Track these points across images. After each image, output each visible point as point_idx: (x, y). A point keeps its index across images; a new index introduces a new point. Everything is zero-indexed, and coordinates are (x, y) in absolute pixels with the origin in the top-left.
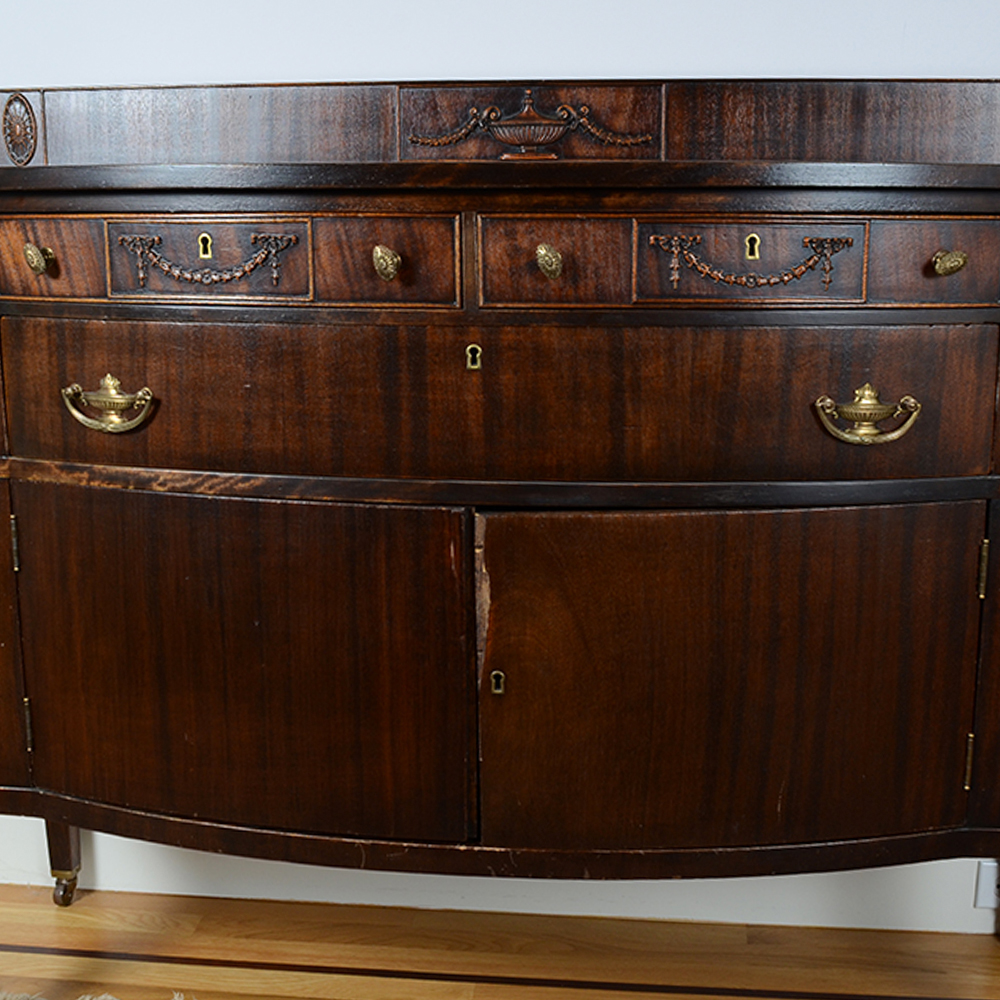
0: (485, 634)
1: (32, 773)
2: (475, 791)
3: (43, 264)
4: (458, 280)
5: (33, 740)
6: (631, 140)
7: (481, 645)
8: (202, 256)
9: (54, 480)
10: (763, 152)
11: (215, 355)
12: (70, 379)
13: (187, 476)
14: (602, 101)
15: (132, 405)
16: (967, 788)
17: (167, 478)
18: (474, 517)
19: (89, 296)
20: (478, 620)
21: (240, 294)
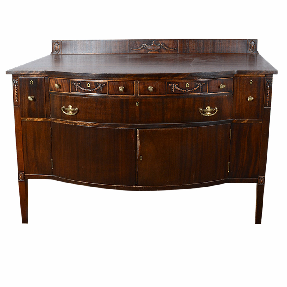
0: (139, 150)
1: (52, 173)
2: (137, 176)
3: (58, 86)
4: (134, 92)
5: (53, 167)
6: (172, 49)
7: (138, 151)
8: (88, 87)
9: (59, 122)
10: (197, 51)
11: (90, 103)
12: (63, 105)
13: (84, 123)
14: (167, 43)
15: (74, 111)
16: (228, 171)
17: (80, 123)
18: (137, 130)
19: (67, 92)
20: (138, 147)
21: (95, 93)
